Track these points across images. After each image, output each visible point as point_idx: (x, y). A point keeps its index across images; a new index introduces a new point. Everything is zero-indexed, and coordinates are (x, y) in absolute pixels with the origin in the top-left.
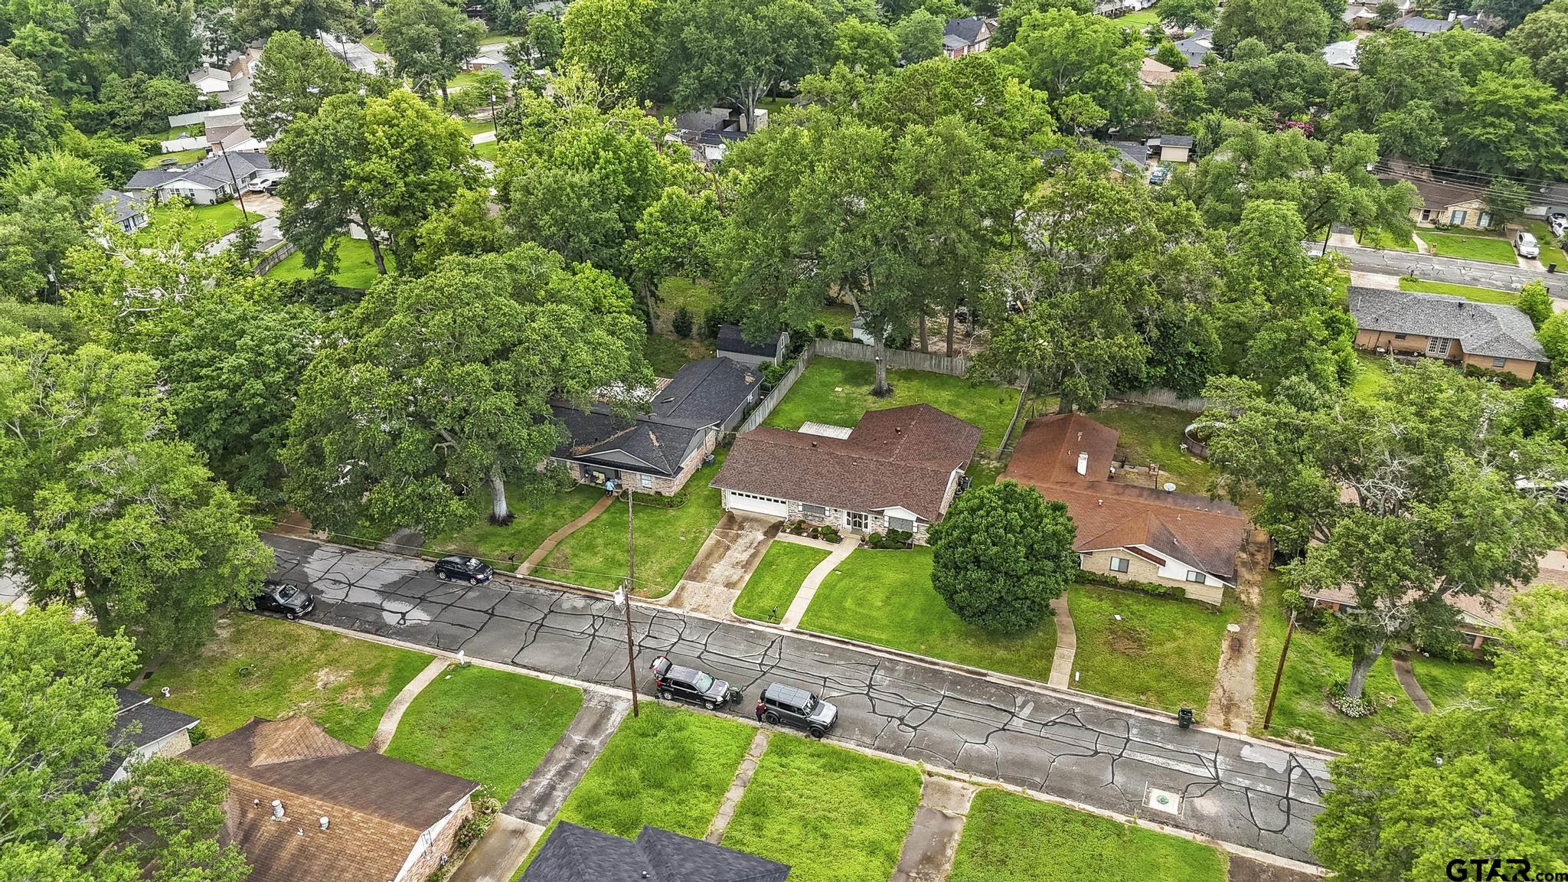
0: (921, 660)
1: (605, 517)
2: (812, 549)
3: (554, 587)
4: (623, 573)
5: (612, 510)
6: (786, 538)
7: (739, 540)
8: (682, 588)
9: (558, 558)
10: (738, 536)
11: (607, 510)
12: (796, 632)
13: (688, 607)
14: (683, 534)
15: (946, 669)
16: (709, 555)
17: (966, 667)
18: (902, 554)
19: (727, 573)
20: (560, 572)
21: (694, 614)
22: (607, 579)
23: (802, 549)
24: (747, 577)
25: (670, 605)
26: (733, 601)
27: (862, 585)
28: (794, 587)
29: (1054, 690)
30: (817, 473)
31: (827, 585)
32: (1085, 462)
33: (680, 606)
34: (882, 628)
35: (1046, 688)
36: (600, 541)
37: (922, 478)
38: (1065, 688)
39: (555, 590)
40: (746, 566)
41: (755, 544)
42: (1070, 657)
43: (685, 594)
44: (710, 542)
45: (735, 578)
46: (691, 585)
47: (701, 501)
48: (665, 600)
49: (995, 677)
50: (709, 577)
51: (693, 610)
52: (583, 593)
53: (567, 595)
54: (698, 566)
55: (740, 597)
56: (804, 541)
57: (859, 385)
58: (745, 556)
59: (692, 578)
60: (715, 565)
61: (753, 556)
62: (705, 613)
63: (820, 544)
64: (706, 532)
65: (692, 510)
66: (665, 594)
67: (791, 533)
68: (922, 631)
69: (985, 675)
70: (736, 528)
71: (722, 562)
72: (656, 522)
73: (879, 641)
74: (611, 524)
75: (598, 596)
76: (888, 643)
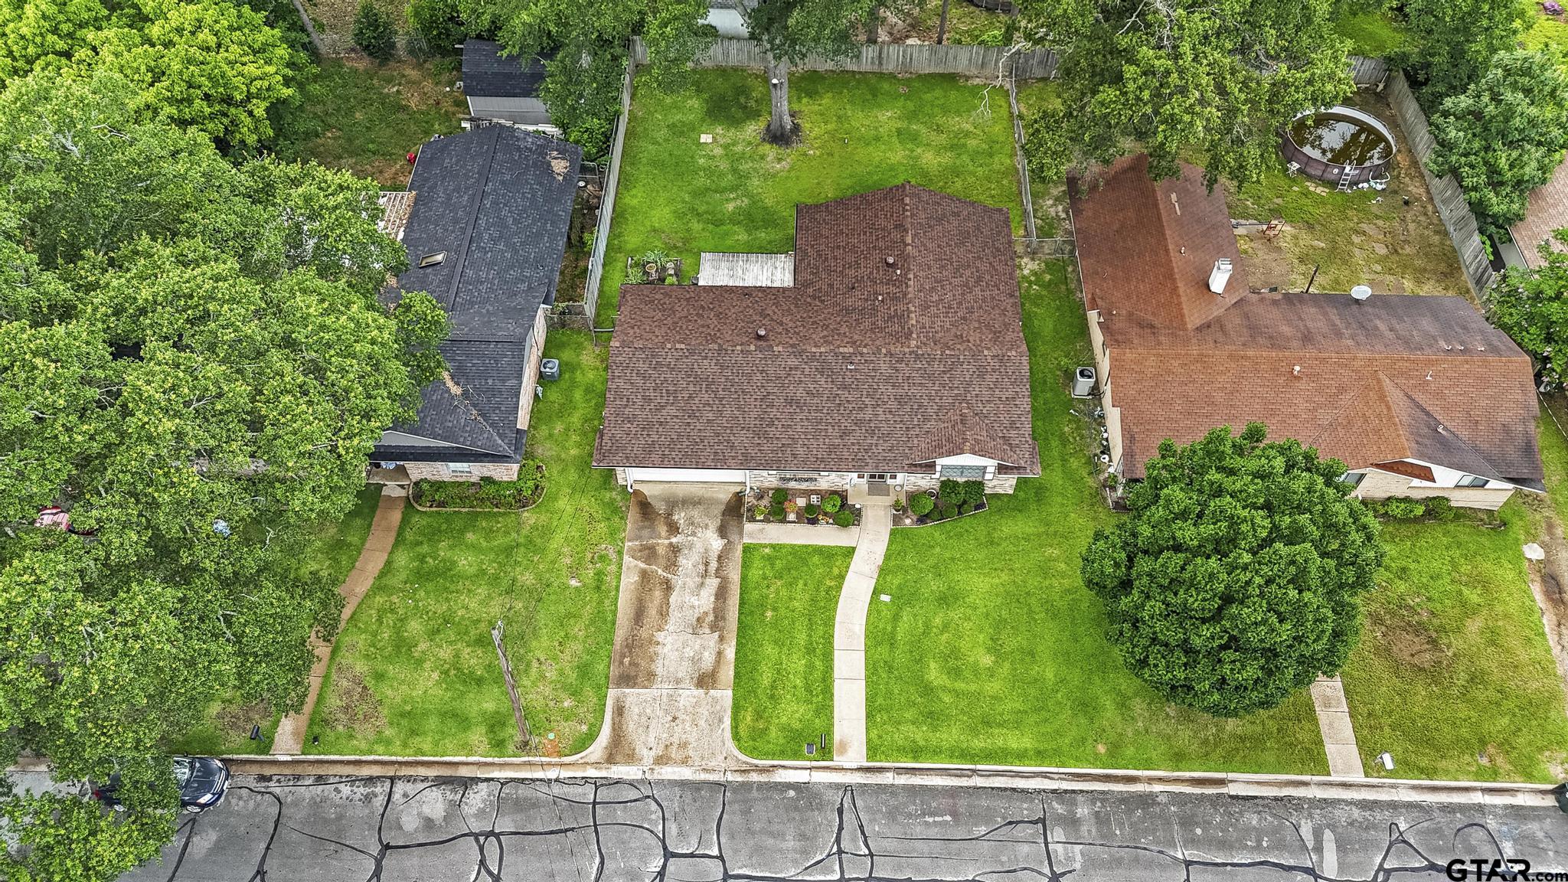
0: (1107, 778)
1: (402, 559)
2: (819, 550)
3: (366, 771)
4: (489, 702)
5: (409, 535)
6: (760, 533)
7: (682, 560)
8: (620, 711)
9: (348, 693)
10: (675, 550)
11: (400, 540)
12: (868, 770)
13: (648, 757)
14: (574, 571)
15: (1157, 788)
16: (639, 615)
17: (1187, 774)
18: (972, 524)
19: (689, 652)
20: (365, 732)
21: (669, 773)
22: (464, 722)
23: (801, 555)
24: (730, 653)
25: (610, 759)
26: (727, 722)
27: (938, 621)
28: (823, 652)
29: (1345, 785)
30: (789, 402)
31: (878, 637)
32: (1227, 276)
33: (631, 758)
34: (1017, 723)
35: (1331, 784)
36: (415, 626)
37: (982, 376)
38: (1359, 777)
39: (370, 780)
40: (717, 622)
41: (714, 565)
42: (1339, 703)
43: (631, 726)
44: (629, 580)
45: (708, 660)
46: (633, 696)
47: (573, 475)
48: (597, 749)
49: (1242, 783)
50: (659, 668)
51: (661, 760)
52: (432, 772)
53: (400, 788)
54: (632, 645)
55: (737, 709)
56: (794, 535)
57: (735, 122)
58: (705, 600)
59: (627, 680)
60: (660, 636)
61: (721, 594)
62: (685, 762)
63: (826, 535)
64: (613, 556)
65: (562, 503)
66: (591, 737)
67: (766, 520)
68: (1086, 707)
69: (1222, 782)
70: (663, 530)
71: (670, 627)
72: (508, 551)
73: (1021, 756)
74: (421, 576)
75: (464, 772)
76: (1040, 755)
